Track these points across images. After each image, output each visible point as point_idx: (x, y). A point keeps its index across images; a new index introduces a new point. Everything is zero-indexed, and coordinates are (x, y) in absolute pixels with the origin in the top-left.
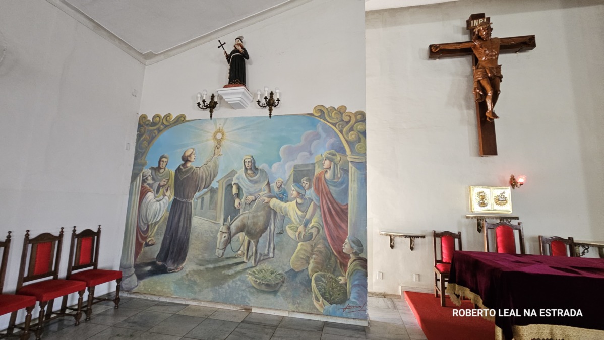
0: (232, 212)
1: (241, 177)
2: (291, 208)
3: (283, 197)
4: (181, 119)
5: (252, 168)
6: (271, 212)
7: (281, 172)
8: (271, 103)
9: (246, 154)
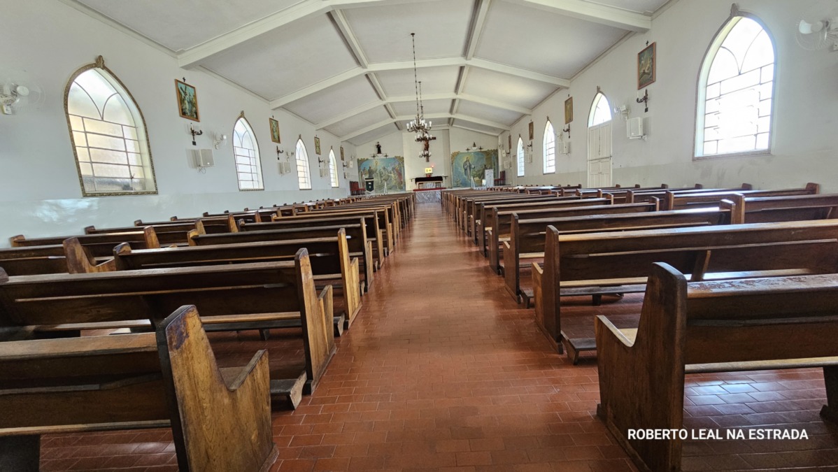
4: (367, 159)
8: (386, 156)
9: (383, 166)
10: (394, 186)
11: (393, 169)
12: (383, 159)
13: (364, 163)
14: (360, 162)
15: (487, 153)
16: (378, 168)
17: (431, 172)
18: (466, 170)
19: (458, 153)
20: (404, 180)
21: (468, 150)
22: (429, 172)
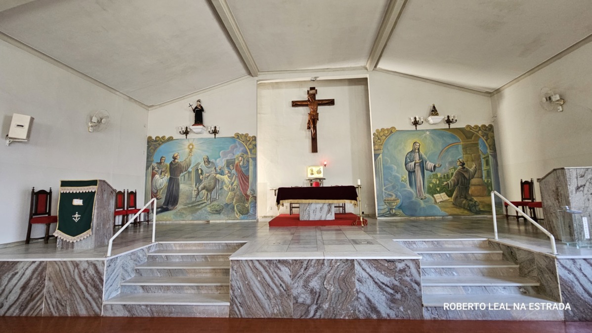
0: (199, 181)
1: (202, 165)
2: (226, 178)
3: (222, 173)
4: (170, 139)
5: (208, 161)
6: (216, 180)
7: (221, 163)
8: (215, 132)
9: (204, 155)
10: (227, 205)
11: (229, 163)
12: (206, 140)
13: (163, 146)
14: (153, 144)
15: (467, 133)
16: (193, 160)
17: (321, 176)
18: (411, 173)
19: (391, 131)
20: (254, 191)
21: (416, 123)
22: (316, 176)
